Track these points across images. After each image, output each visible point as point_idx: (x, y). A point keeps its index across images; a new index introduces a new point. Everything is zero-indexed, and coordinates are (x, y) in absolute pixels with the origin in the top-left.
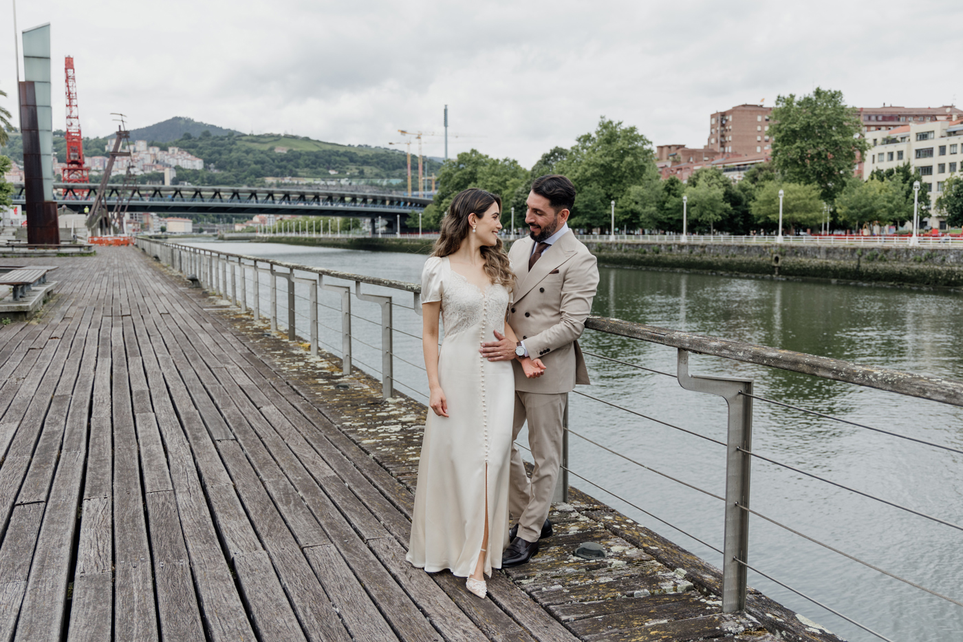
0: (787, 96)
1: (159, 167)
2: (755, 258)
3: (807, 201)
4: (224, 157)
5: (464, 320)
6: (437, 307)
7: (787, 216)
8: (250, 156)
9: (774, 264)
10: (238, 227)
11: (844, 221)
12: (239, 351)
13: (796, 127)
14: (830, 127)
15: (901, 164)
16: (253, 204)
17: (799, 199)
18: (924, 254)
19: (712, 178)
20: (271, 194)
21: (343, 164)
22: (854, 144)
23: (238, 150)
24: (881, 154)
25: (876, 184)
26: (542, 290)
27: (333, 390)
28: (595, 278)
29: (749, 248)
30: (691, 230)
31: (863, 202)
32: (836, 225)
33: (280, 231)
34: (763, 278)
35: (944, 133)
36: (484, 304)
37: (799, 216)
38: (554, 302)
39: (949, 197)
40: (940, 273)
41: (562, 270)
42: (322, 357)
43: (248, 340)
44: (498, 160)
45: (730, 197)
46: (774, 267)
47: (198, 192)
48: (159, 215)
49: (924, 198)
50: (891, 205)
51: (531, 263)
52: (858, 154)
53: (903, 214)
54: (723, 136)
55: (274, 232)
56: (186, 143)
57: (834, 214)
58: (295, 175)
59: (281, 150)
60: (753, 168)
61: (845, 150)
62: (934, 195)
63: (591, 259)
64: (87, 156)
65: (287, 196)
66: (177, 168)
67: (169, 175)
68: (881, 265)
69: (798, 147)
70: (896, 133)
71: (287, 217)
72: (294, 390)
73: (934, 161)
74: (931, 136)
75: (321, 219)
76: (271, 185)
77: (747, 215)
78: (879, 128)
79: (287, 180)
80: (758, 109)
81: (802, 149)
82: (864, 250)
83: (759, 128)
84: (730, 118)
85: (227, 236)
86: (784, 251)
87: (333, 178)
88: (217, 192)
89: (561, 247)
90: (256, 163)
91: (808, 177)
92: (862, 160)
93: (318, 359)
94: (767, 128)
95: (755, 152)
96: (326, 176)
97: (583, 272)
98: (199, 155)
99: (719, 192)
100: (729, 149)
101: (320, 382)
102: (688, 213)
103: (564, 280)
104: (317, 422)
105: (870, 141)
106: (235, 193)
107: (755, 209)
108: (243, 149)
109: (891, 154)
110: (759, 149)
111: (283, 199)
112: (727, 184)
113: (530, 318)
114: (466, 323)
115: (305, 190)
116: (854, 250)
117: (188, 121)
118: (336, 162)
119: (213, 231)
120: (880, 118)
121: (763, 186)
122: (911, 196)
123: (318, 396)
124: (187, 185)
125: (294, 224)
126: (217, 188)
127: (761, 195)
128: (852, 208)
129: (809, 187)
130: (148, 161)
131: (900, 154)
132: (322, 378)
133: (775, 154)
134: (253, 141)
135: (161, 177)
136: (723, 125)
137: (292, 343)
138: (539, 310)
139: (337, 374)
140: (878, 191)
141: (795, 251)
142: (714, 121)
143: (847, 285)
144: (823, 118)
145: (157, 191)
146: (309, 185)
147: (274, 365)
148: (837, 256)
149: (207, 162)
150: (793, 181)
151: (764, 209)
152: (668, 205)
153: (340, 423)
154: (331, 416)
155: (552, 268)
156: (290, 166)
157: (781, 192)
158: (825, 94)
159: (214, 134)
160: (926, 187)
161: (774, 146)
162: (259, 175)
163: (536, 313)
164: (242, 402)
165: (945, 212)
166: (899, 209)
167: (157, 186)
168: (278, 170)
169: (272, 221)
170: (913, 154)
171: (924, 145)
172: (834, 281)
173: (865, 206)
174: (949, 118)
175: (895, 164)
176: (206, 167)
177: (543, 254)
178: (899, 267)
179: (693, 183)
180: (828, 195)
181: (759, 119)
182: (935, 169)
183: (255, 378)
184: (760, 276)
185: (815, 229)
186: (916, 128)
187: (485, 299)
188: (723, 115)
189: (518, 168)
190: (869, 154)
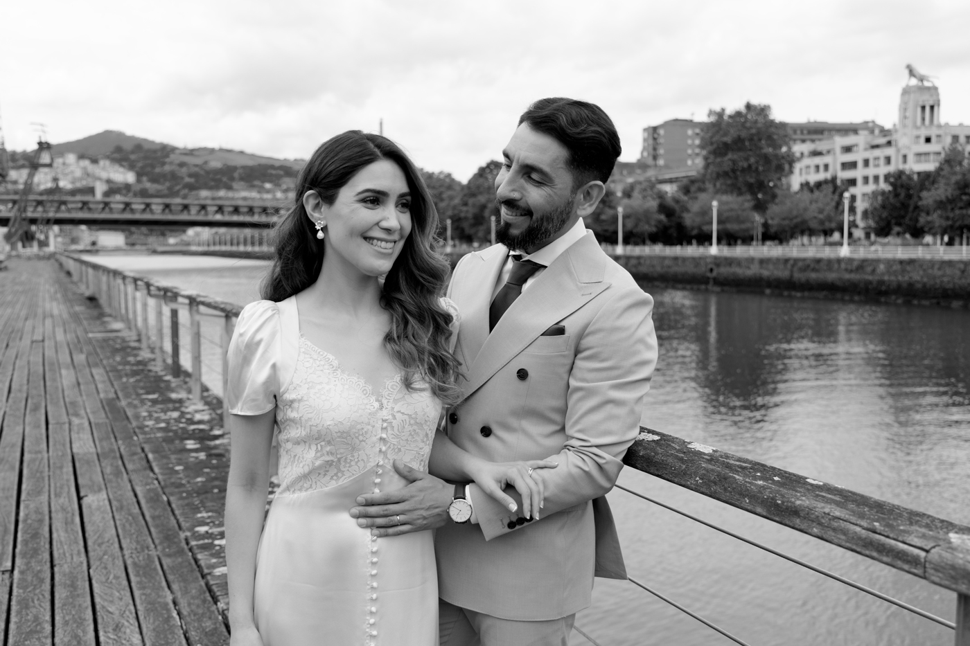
0: (718, 109)
1: (90, 180)
2: (690, 269)
3: (740, 212)
4: (158, 170)
5: (329, 464)
6: (264, 426)
7: (721, 227)
8: (184, 170)
9: (709, 274)
10: (172, 241)
11: (776, 233)
12: (102, 395)
13: (728, 139)
14: (760, 140)
15: (828, 175)
16: (184, 217)
17: (732, 210)
18: (855, 264)
19: (645, 190)
20: (203, 207)
21: (279, 177)
22: (783, 157)
23: (171, 163)
24: (808, 167)
25: (807, 195)
26: (522, 375)
27: (202, 461)
28: (649, 347)
29: (684, 259)
30: (627, 241)
31: (795, 213)
32: (769, 236)
33: (214, 244)
34: (698, 289)
35: (868, 146)
36: (379, 425)
37: (732, 227)
38: (549, 402)
39: (875, 209)
40: (870, 282)
41: (571, 326)
42: (207, 403)
43: (120, 377)
44: (433, 173)
45: (664, 208)
46: (708, 278)
47: (127, 205)
48: (90, 229)
49: (852, 210)
50: (821, 216)
51: (496, 311)
52: (787, 167)
53: (833, 225)
54: (655, 149)
55: (208, 245)
56: (116, 156)
57: (765, 225)
58: (229, 188)
59: (215, 164)
60: (685, 181)
61: (774, 163)
62: (861, 206)
63: (641, 303)
64: (13, 168)
65: (220, 209)
66: (109, 181)
67: (100, 189)
68: (813, 276)
69: (730, 160)
70: (821, 146)
71: (222, 230)
72: (148, 461)
73: (858, 174)
74: (855, 149)
75: (256, 232)
76: (206, 198)
77: (680, 227)
78: (803, 141)
79: (222, 193)
80: (689, 123)
81: (734, 162)
82: (796, 261)
83: (690, 142)
84: (662, 132)
85: (161, 249)
86: (718, 261)
87: (268, 191)
88: (148, 205)
89: (570, 273)
90: (190, 176)
91: (739, 189)
92: (791, 172)
93: (200, 406)
94: (697, 142)
95: (686, 164)
96: (261, 190)
97: (624, 335)
98: (131, 167)
99: (653, 204)
100: (661, 162)
101: (189, 447)
102: (624, 226)
103: (577, 352)
104: (156, 526)
105: (798, 155)
106: (167, 206)
107: (689, 220)
108: (178, 162)
109: (817, 167)
110: (689, 162)
111: (217, 212)
112: (661, 196)
113: (491, 441)
114: (333, 471)
115: (240, 203)
116: (786, 261)
117: (120, 135)
118: (271, 175)
119: (145, 244)
120: (805, 132)
121: (696, 198)
122: (841, 208)
123: (177, 472)
124: (118, 198)
125: (228, 238)
126: (148, 200)
127: (695, 207)
128: (784, 219)
129: (740, 199)
130: (78, 173)
131: (826, 167)
132: (194, 439)
133: (707, 166)
134: (186, 154)
135: (91, 191)
136: (655, 139)
137: (174, 382)
138: (513, 422)
139: (217, 432)
140: (808, 202)
141: (729, 261)
142: (646, 135)
143: (781, 295)
144: (754, 131)
145: (85, 203)
146: (245, 199)
147: (137, 417)
148: (771, 267)
149: (139, 175)
150: (725, 192)
151: (698, 220)
152: (603, 217)
153: (191, 529)
154: (182, 514)
155: (549, 322)
156: (225, 179)
157: (715, 203)
158: (755, 107)
159: (146, 147)
160: (853, 198)
161: (706, 158)
162: (192, 187)
163: (507, 427)
164: (61, 488)
165: (871, 223)
166: (830, 219)
167: (86, 198)
168: (213, 183)
169: (206, 233)
170: (839, 167)
171: (848, 158)
172: (768, 291)
173: (796, 217)
174: (872, 132)
175: (821, 176)
176: (139, 181)
177: (526, 287)
178: (831, 276)
179: (628, 194)
180: (760, 207)
181: (690, 132)
182: (860, 182)
183: (101, 440)
184: (695, 287)
185: (747, 240)
186: (840, 141)
187: (385, 414)
188: (655, 129)
189: (453, 180)
190: (798, 167)
